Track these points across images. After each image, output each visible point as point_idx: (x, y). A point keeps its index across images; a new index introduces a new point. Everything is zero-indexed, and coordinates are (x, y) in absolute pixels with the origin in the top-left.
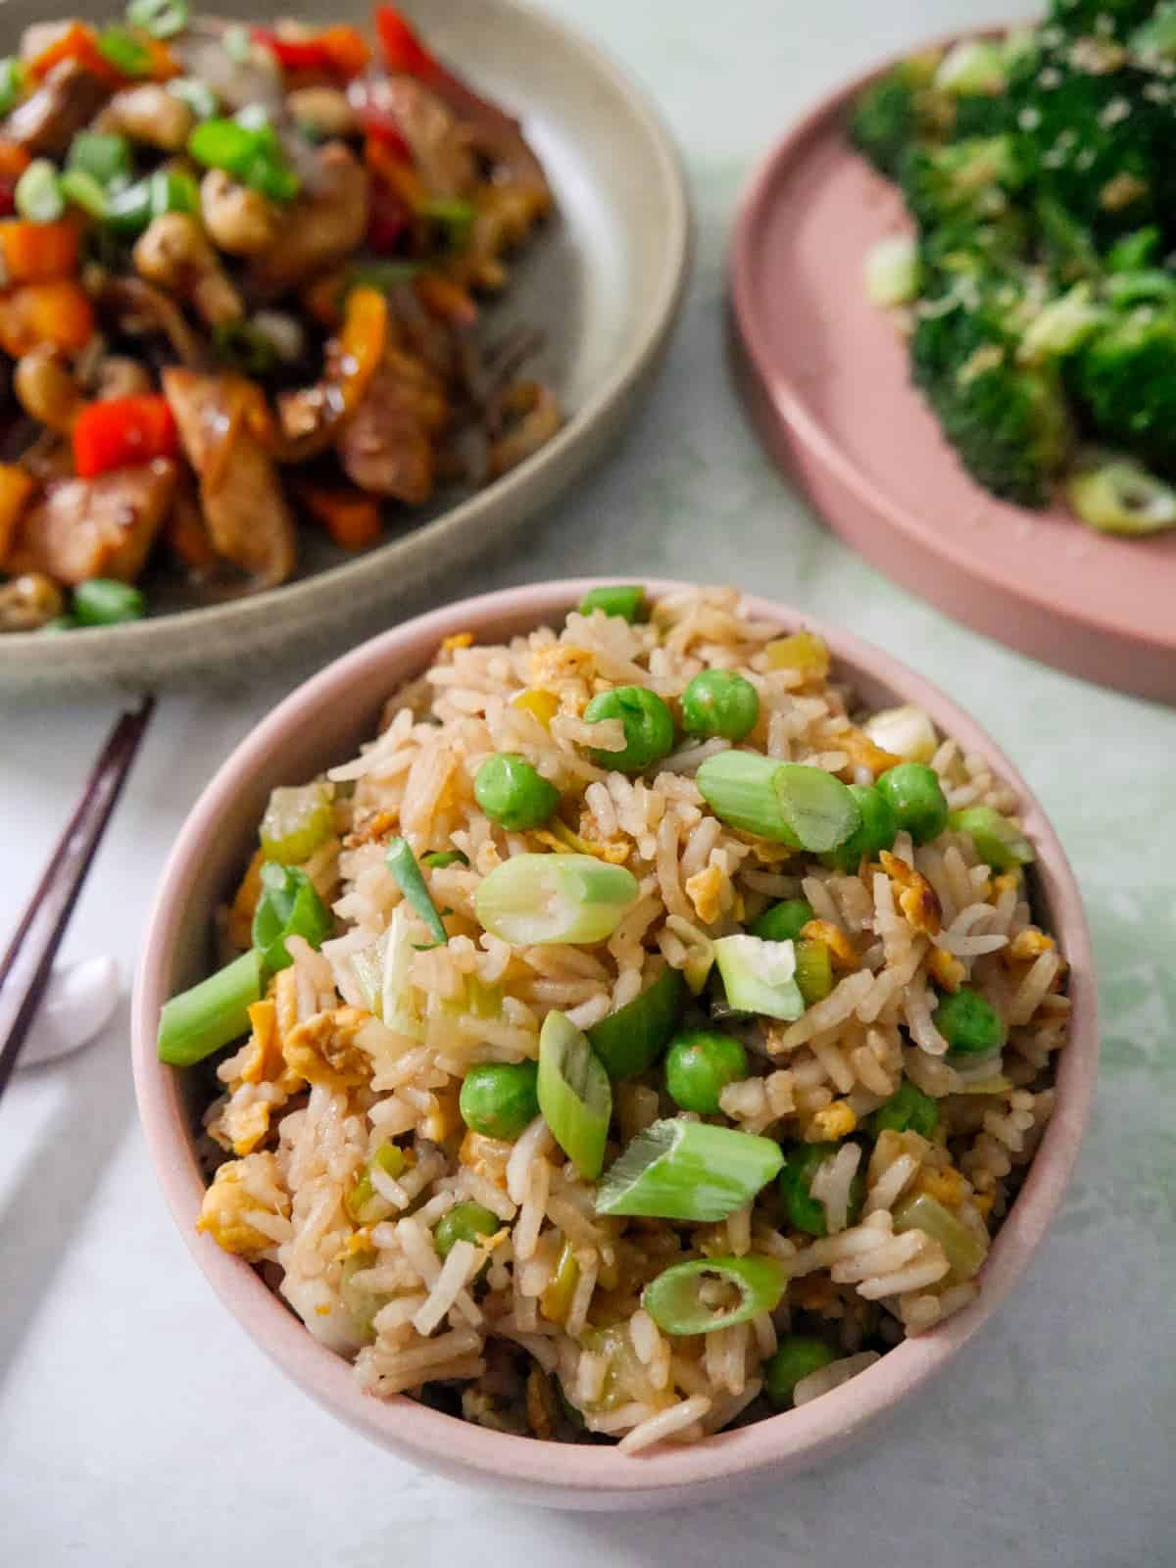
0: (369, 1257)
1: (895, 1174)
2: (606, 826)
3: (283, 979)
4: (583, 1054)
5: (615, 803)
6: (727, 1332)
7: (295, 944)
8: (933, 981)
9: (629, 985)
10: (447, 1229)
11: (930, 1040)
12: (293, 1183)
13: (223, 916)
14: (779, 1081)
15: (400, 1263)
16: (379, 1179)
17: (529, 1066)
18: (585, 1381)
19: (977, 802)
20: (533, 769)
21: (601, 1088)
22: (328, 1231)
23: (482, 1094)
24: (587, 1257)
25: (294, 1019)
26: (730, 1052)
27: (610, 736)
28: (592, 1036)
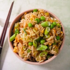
0: (24, 53)
1: (54, 47)
2: (36, 27)
3: (17, 36)
4: (35, 41)
5: (37, 26)
6: (44, 56)
7: (17, 34)
8: (56, 36)
9: (38, 37)
10: (28, 51)
11: (56, 40)
12: (19, 48)
13: (13, 31)
14: (47, 42)
16: (24, 48)
17: (32, 42)
18: (36, 59)
19: (58, 23)
20: (32, 24)
21: (37, 43)
22: (21, 52)
23: (30, 44)
24: (36, 52)
25: (18, 39)
26: (44, 41)
27: (36, 22)
28: (36, 40)
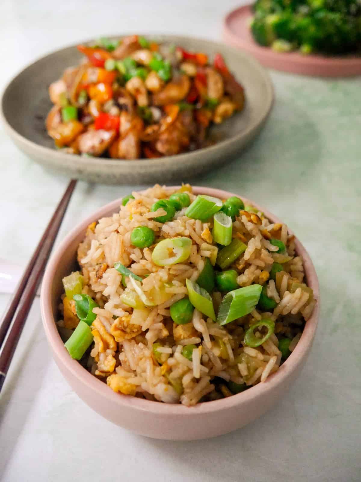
0: (170, 370)
2: (172, 234)
4: (198, 288)
6: (266, 342)
8: (265, 237)
9: (201, 264)
10: (186, 352)
11: (273, 248)
15: (181, 366)
18: (242, 370)
21: (206, 294)
22: (154, 370)
24: (226, 340)
27: (161, 212)
28: (198, 282)
